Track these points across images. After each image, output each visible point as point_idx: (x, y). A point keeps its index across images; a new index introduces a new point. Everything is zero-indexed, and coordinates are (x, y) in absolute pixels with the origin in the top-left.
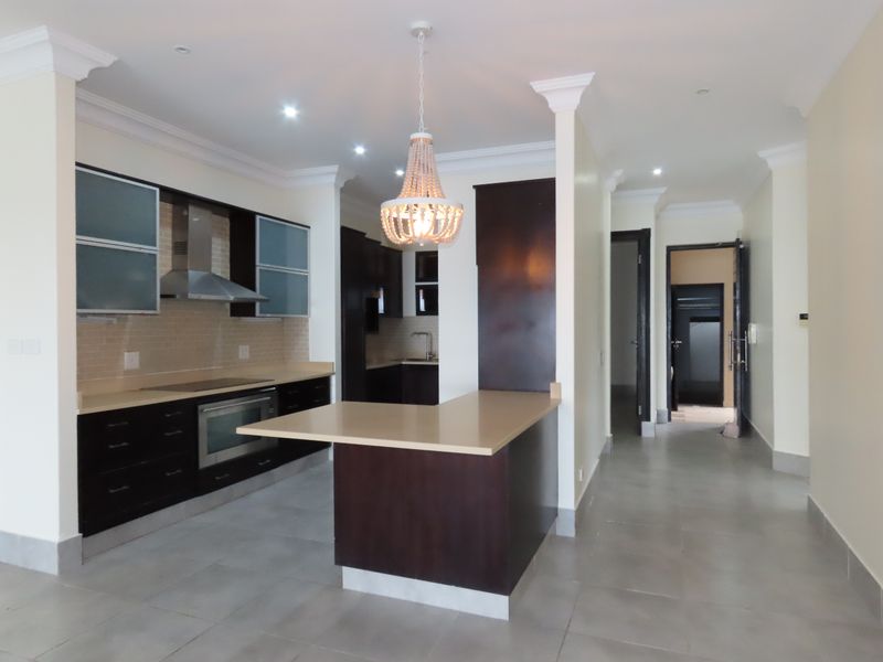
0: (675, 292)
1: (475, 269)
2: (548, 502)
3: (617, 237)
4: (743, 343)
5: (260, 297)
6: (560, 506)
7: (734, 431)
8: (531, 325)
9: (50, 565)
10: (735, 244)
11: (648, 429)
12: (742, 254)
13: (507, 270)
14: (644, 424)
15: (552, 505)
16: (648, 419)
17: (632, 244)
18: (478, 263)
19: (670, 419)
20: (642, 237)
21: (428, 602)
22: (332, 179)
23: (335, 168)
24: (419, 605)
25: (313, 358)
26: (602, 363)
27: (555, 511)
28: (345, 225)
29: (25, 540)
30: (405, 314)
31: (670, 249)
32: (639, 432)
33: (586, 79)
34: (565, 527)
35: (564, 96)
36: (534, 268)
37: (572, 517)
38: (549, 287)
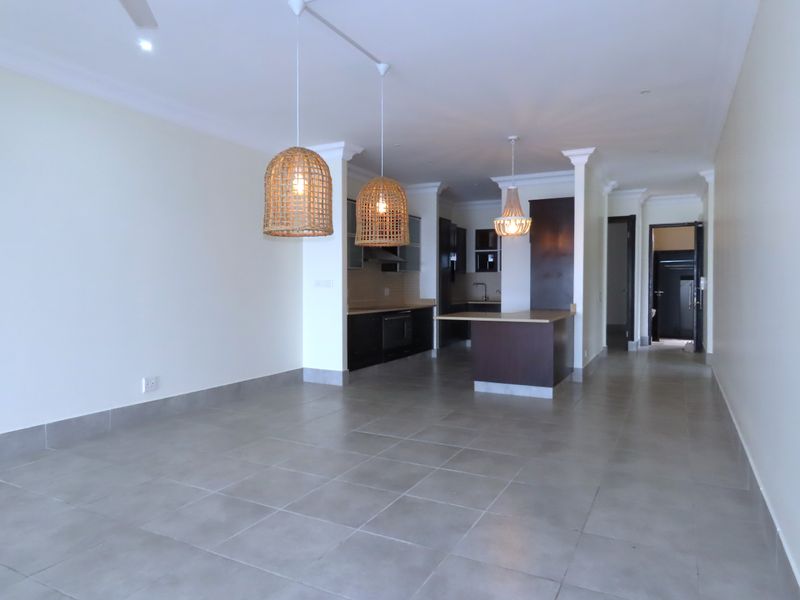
0: (657, 257)
1: (529, 245)
2: (568, 365)
3: (612, 220)
4: (698, 291)
5: (400, 259)
6: (575, 366)
7: (692, 349)
8: (560, 275)
9: (339, 382)
10: (695, 224)
11: (632, 346)
12: (700, 230)
13: (548, 244)
14: (630, 343)
15: (570, 366)
16: (633, 339)
17: (623, 226)
18: (531, 241)
19: (650, 344)
20: (630, 221)
21: (516, 394)
22: (436, 190)
23: (438, 184)
24: (512, 396)
25: (422, 296)
26: (601, 300)
27: (572, 370)
28: (443, 217)
29: (325, 372)
30: (467, 271)
31: (651, 227)
32: (626, 348)
33: (591, 150)
34: (578, 378)
35: (579, 158)
36: (561, 243)
37: (581, 373)
38: (571, 255)
